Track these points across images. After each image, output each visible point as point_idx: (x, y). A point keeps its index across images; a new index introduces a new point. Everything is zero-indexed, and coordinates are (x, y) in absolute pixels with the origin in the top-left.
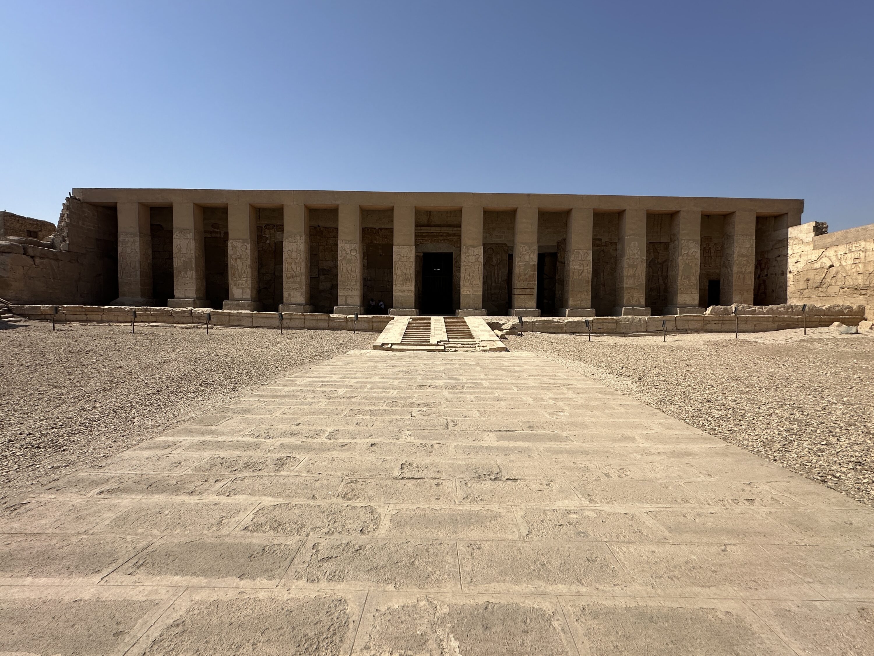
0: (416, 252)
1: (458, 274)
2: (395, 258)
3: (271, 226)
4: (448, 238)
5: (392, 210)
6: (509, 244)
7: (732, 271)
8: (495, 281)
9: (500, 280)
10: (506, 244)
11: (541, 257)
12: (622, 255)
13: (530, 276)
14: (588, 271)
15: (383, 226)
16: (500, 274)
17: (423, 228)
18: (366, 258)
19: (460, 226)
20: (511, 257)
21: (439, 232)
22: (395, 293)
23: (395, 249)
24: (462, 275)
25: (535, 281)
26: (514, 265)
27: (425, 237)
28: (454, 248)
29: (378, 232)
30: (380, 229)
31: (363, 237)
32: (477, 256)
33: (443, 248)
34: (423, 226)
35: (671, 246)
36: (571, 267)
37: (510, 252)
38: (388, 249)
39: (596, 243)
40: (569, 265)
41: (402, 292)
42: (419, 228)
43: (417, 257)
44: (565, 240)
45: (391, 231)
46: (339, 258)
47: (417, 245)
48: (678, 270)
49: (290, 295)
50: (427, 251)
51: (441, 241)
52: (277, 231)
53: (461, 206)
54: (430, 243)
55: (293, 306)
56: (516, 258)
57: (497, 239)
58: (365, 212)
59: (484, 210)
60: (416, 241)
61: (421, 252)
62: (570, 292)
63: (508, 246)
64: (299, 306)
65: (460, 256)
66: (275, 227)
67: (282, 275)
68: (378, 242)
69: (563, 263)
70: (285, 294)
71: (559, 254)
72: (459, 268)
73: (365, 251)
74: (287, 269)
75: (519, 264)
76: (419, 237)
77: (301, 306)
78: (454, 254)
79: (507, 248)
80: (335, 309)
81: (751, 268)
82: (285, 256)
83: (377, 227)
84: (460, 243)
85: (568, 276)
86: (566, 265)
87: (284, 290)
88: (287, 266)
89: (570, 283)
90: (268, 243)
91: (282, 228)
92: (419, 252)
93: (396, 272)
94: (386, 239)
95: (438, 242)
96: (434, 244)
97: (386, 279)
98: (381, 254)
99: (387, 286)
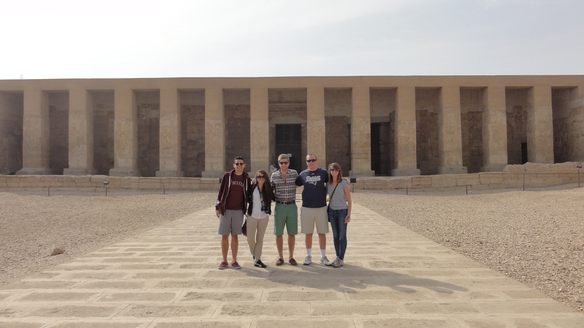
0: (270, 124)
1: (305, 142)
2: (252, 130)
3: (147, 106)
4: (297, 112)
5: (249, 90)
6: (347, 116)
7: (534, 135)
8: (338, 147)
9: (342, 146)
12: (442, 124)
13: (365, 143)
14: (412, 138)
15: (241, 104)
17: (275, 104)
18: (227, 130)
19: (306, 102)
20: (349, 126)
21: (289, 107)
22: (252, 160)
23: (252, 123)
24: (309, 144)
25: (369, 147)
26: (351, 134)
27: (277, 111)
28: (302, 120)
29: (238, 109)
32: (320, 127)
33: (292, 120)
34: (275, 102)
35: (483, 115)
36: (399, 135)
37: (349, 123)
38: (246, 122)
39: (422, 114)
40: (397, 133)
41: (258, 159)
42: (272, 104)
43: (270, 128)
45: (249, 107)
46: (206, 132)
47: (270, 119)
48: (489, 136)
49: (165, 163)
50: (279, 123)
51: (291, 114)
52: (152, 109)
53: (305, 87)
54: (282, 116)
55: (168, 172)
56: (353, 129)
57: (337, 112)
58: (227, 93)
59: (324, 90)
60: (269, 115)
61: (274, 124)
62: (399, 155)
63: (348, 118)
64: (173, 172)
65: (307, 128)
66: (150, 106)
67: (158, 147)
68: (237, 117)
69: (394, 131)
70: (161, 162)
71: (391, 124)
72: (306, 137)
73: (227, 124)
74: (162, 141)
75: (356, 133)
76: (272, 111)
77: (174, 172)
78: (302, 125)
79: (347, 119)
80: (203, 173)
81: (550, 132)
82: (161, 131)
83: (237, 105)
84: (306, 117)
85: (397, 142)
86: (395, 133)
87: (160, 159)
88: (163, 139)
89: (399, 148)
90: (145, 120)
91: (157, 107)
92: (272, 124)
93: (253, 142)
94: (244, 114)
95: (288, 115)
96: (285, 117)
97: (245, 148)
98: (240, 126)
99: (246, 153)
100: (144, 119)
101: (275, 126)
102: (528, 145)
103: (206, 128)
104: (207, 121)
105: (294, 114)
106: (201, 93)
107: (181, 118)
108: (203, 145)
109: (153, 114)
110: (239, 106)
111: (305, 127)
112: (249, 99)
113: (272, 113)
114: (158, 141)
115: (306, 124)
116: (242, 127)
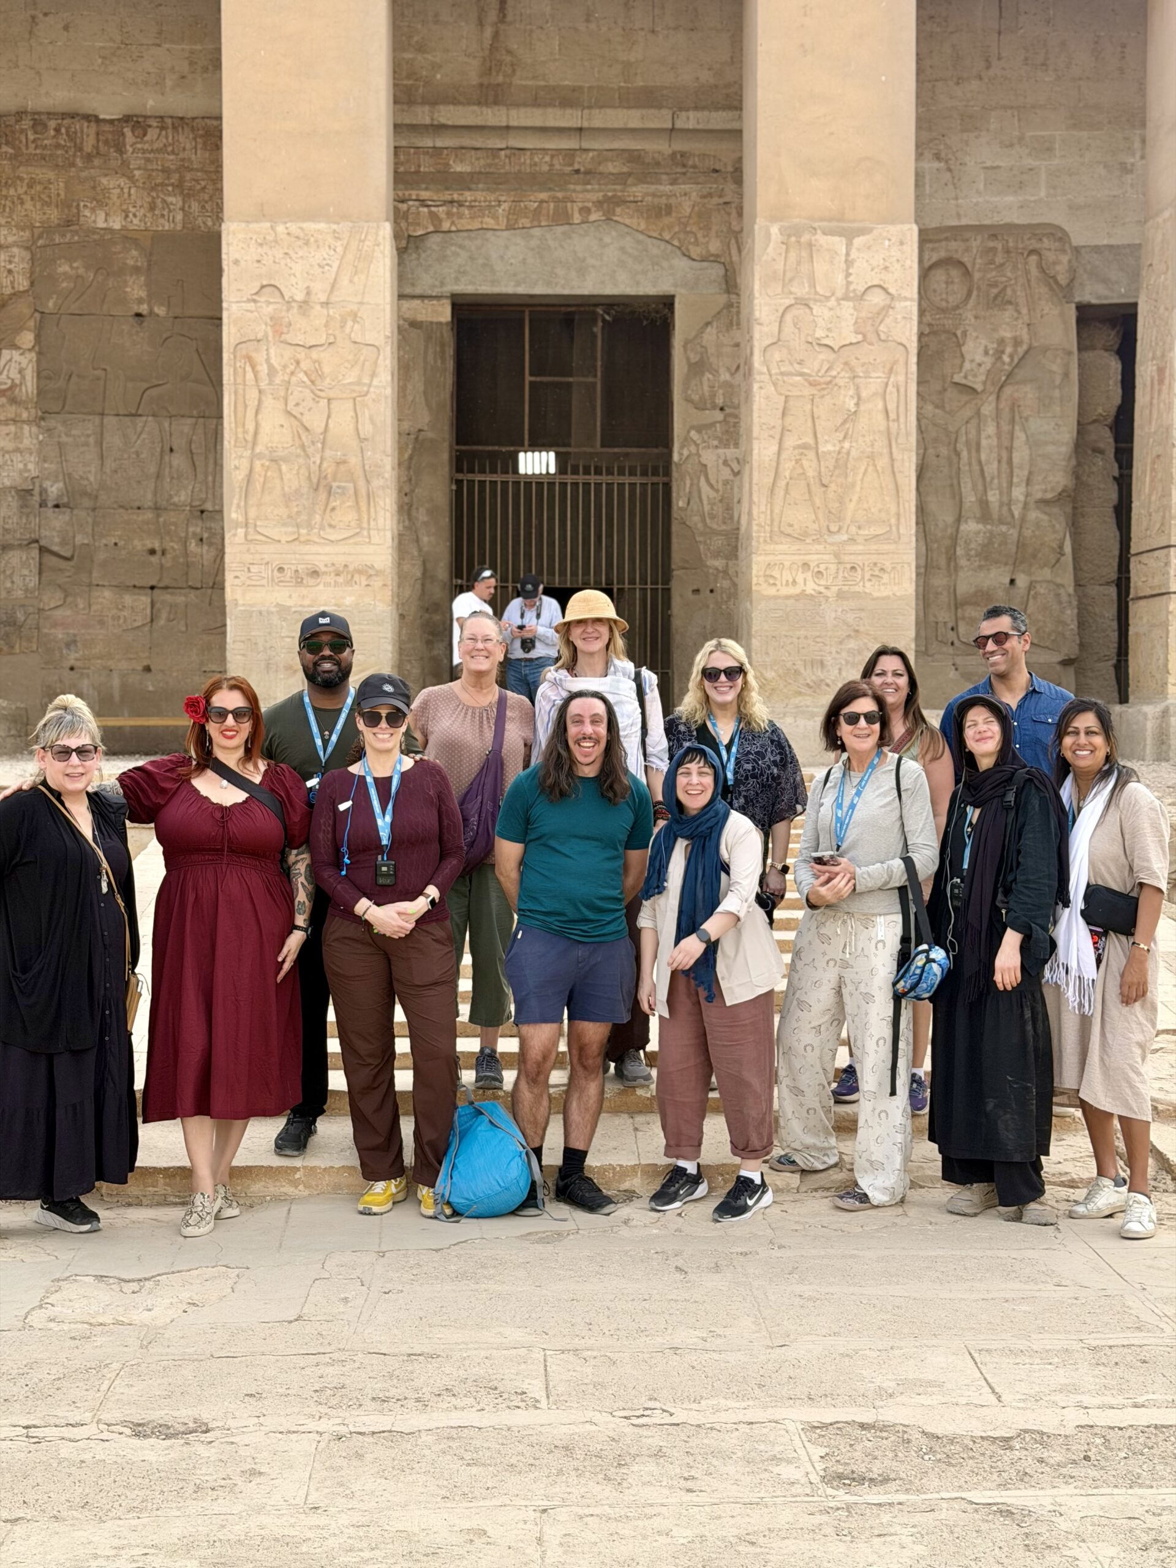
0: (401, 296)
2: (242, 316)
4: (638, 191)
6: (1083, 234)
8: (984, 504)
9: (1018, 493)
10: (1058, 235)
15: (152, 104)
16: (1021, 455)
17: (448, 114)
21: (572, 142)
22: (242, 595)
24: (761, 451)
27: (465, 182)
28: (680, 263)
29: (120, 149)
30: (127, 119)
33: (596, 260)
34: (454, 96)
42: (422, 115)
43: (407, 327)
45: (208, 133)
50: (485, 288)
51: (586, 211)
54: (509, 228)
60: (400, 215)
61: (438, 297)
63: (1079, 250)
68: (116, 224)
76: (425, 186)
78: (681, 314)
79: (1065, 257)
83: (109, 108)
92: (422, 297)
93: (250, 426)
94: (175, 200)
95: (562, 218)
96: (536, 232)
97: (183, 497)
98: (144, 309)
99: (193, 546)
101: (444, 313)
105: (609, 205)
110: (136, 122)
112: (210, 65)
113: (425, 194)
116: (160, 311)
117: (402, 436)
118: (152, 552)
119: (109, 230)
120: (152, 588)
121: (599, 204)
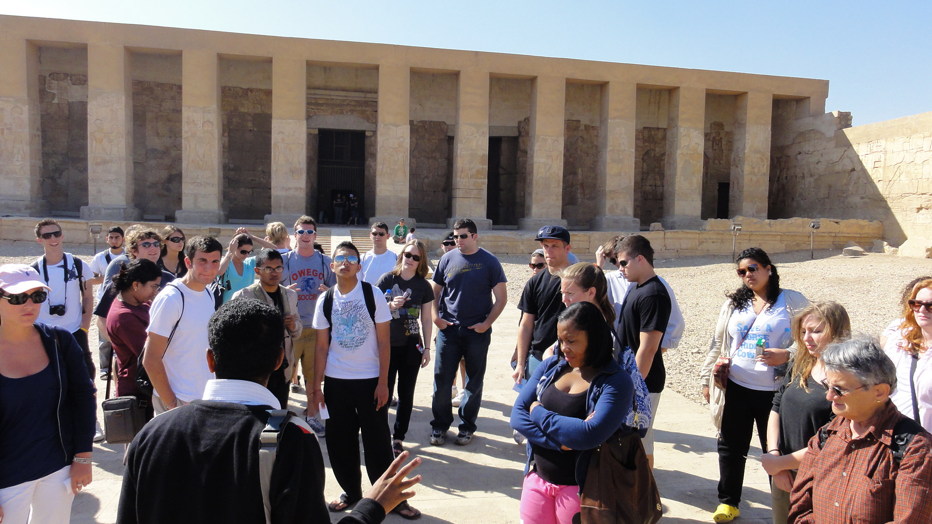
0: (308, 128)
1: (372, 164)
2: (275, 137)
3: (62, 76)
4: (358, 108)
5: (269, 61)
6: (448, 122)
7: (743, 171)
9: (436, 174)
10: (444, 123)
11: (495, 143)
12: (605, 145)
13: (477, 171)
14: (557, 168)
15: (254, 86)
17: (317, 91)
18: (226, 134)
19: (376, 92)
20: (451, 140)
21: (344, 98)
22: (274, 192)
23: (275, 124)
24: (379, 167)
25: (484, 178)
26: (455, 154)
27: (321, 105)
28: (367, 124)
29: (247, 95)
30: (248, 89)
31: (223, 101)
32: (402, 139)
33: (349, 122)
34: (319, 88)
35: (669, 134)
36: (535, 159)
37: (450, 134)
38: (264, 123)
39: (571, 126)
40: (532, 157)
41: (286, 190)
42: (313, 92)
43: (309, 135)
44: (527, 120)
45: (269, 93)
46: (184, 135)
47: (309, 117)
48: (675, 169)
49: (99, 192)
50: (326, 127)
51: (347, 112)
52: (73, 84)
53: (377, 63)
54: (331, 114)
55: (105, 209)
56: (459, 145)
57: (432, 113)
58: (225, 62)
59: (411, 72)
60: (308, 112)
61: (315, 129)
62: (534, 196)
63: (448, 126)
64: (116, 209)
65: (376, 138)
66: (69, 78)
67: (85, 159)
69: (526, 152)
70: (92, 189)
71: (521, 140)
72: (374, 156)
73: (225, 123)
74: (95, 150)
75: (463, 153)
76: (313, 105)
77: (120, 209)
78: (367, 134)
79: (446, 127)
80: (178, 214)
81: (765, 168)
82: (91, 128)
83: (245, 86)
84: (376, 118)
85: (532, 172)
86: (529, 156)
87: (90, 183)
88: (94, 145)
89: (534, 182)
90: (58, 104)
91: (82, 80)
92: (312, 128)
93: (277, 159)
94: (259, 106)
95: (342, 113)
96: (337, 116)
97: (260, 169)
98: (252, 129)
99: (262, 179)
100: (56, 101)
101: (317, 132)
102: (731, 186)
103: (185, 128)
104: (186, 114)
105: (352, 111)
106: (174, 58)
107: (134, 106)
108: (180, 159)
109: (74, 93)
110: (251, 90)
111: (371, 136)
112: (270, 78)
113: (313, 107)
114: (84, 148)
115: (375, 132)
116: (255, 129)
117: (308, 157)
118: (253, 180)
119: (245, 112)
120: (253, 188)
121: (350, 111)
